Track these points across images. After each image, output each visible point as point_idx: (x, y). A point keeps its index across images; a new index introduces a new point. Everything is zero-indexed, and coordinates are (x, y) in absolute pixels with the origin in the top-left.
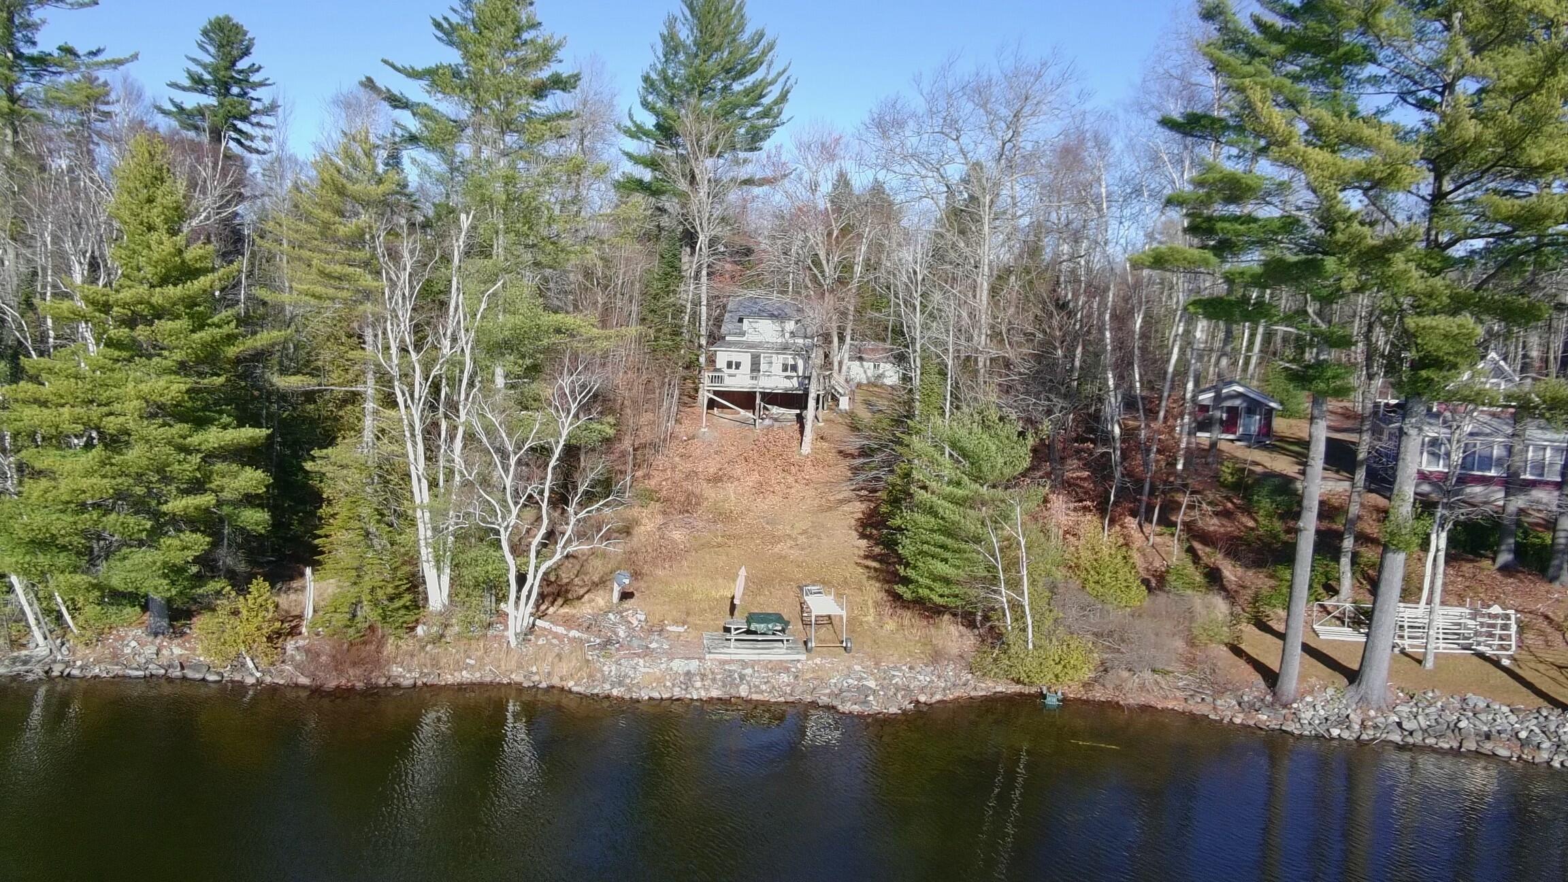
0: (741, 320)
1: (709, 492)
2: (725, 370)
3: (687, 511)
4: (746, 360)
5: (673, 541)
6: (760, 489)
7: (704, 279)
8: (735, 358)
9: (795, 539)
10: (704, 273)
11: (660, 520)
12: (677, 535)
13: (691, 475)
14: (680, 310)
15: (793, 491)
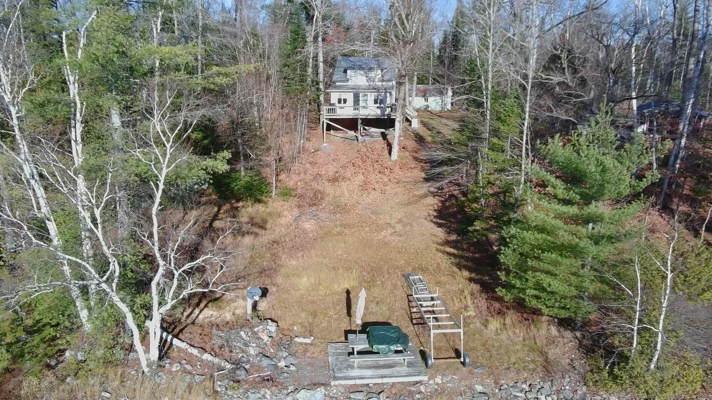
0: (345, 71)
1: (329, 189)
2: (337, 104)
3: (315, 204)
4: (350, 97)
5: (304, 231)
6: (365, 187)
7: (320, 44)
8: (343, 96)
9: (394, 228)
10: (320, 39)
11: (296, 212)
12: (308, 225)
13: (317, 177)
14: (305, 66)
15: (388, 188)
